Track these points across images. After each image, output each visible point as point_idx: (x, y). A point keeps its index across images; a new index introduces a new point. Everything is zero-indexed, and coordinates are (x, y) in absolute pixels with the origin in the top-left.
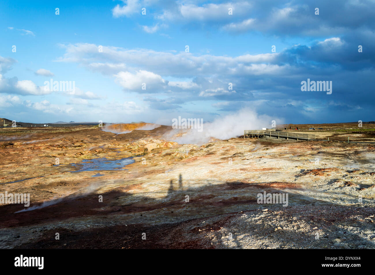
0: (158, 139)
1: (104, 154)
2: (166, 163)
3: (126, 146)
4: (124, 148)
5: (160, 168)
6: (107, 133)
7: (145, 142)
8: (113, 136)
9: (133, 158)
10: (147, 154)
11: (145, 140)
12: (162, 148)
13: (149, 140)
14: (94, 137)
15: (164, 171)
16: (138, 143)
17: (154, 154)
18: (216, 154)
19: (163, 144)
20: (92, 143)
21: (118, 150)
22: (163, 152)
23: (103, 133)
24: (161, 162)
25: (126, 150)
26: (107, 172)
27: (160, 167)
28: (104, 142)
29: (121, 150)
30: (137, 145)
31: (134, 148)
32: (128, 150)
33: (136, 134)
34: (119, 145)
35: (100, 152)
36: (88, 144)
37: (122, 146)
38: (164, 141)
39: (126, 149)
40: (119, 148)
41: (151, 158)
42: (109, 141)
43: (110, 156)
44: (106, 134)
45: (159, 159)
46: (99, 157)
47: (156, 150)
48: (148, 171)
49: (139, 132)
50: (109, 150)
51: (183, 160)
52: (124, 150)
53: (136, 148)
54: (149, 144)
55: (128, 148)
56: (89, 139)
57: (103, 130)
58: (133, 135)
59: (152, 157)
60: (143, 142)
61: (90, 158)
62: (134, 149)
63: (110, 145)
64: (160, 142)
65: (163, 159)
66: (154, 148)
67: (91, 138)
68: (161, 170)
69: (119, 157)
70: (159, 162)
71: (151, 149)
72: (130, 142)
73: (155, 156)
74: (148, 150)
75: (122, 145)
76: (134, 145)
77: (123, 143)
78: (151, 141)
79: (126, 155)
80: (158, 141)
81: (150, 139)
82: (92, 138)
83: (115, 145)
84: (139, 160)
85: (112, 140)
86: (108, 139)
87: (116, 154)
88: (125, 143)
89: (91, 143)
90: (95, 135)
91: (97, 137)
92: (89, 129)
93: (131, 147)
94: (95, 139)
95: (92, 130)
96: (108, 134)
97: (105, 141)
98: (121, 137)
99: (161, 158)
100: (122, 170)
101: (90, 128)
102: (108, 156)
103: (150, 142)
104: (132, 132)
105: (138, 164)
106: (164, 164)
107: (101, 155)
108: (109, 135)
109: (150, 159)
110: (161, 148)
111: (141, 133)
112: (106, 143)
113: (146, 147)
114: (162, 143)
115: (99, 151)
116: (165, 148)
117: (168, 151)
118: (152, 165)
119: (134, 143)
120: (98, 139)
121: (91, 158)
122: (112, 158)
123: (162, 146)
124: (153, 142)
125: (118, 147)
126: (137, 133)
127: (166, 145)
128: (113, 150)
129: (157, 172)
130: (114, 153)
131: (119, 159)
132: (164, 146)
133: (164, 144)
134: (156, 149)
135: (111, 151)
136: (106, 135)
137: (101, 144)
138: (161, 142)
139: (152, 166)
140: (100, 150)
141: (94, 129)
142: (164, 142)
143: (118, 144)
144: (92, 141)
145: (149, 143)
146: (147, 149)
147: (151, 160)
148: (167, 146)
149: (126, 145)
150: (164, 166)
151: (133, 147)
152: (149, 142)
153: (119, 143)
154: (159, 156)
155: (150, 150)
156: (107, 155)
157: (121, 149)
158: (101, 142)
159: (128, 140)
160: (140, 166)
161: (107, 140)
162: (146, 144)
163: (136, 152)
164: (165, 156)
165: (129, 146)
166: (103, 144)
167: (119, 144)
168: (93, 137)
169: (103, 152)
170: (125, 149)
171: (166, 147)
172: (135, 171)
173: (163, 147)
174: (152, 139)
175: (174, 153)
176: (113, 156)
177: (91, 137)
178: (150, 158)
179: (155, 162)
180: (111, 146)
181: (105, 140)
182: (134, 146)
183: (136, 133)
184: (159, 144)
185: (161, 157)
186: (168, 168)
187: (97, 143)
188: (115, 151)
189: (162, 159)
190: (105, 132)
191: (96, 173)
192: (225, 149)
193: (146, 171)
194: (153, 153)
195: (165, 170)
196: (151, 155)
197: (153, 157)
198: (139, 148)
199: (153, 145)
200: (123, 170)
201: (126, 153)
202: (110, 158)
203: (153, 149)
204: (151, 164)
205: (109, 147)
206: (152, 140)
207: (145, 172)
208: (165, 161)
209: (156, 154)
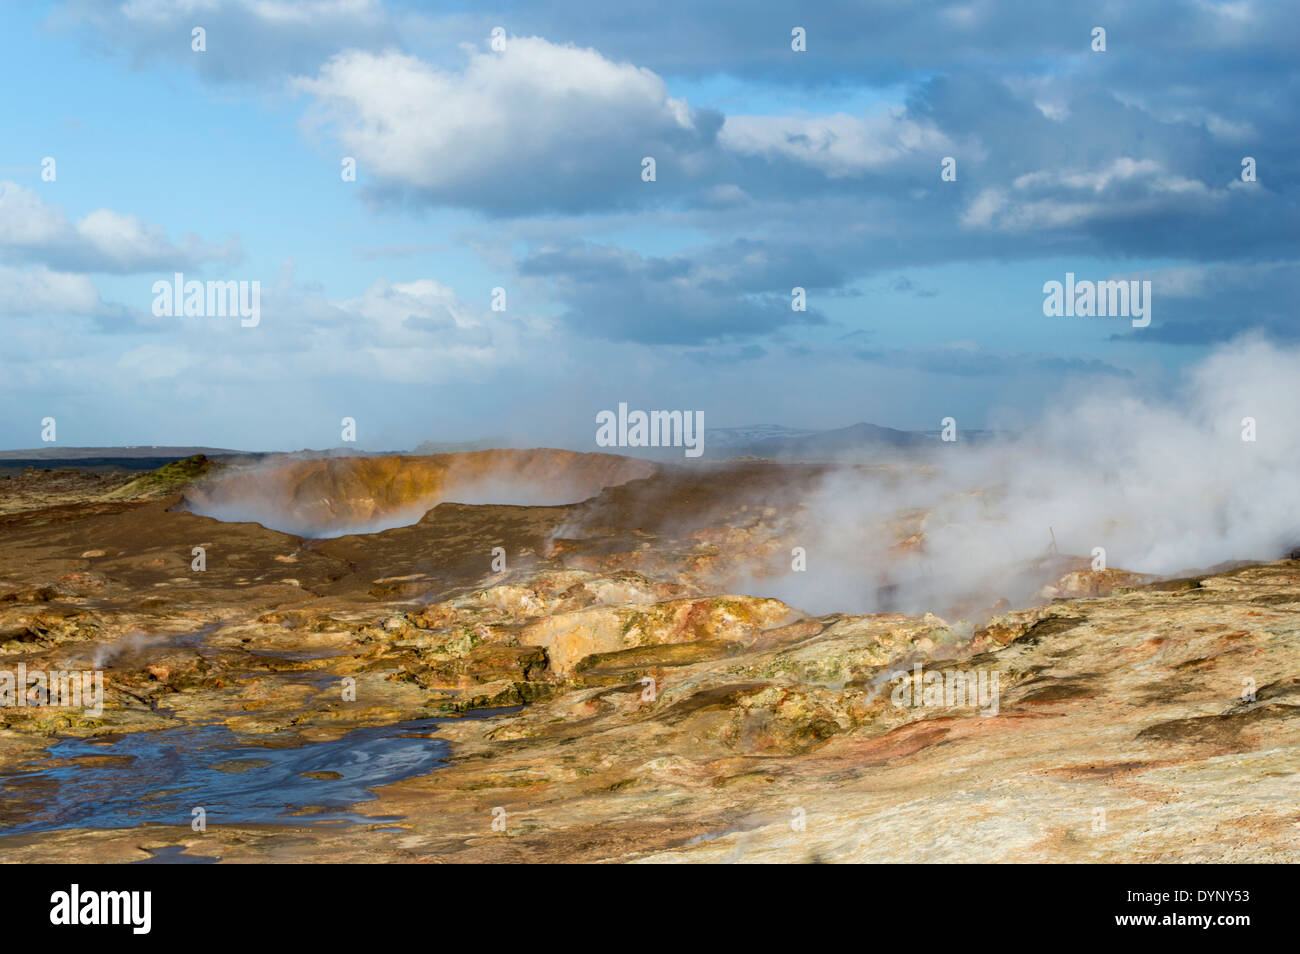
0: (633, 574)
1: (211, 694)
2: (700, 770)
3: (382, 635)
4: (365, 650)
5: (649, 812)
6: (234, 533)
7: (524, 600)
8: (280, 558)
9: (436, 729)
10: (545, 693)
11: (530, 585)
12: (667, 646)
13: (560, 588)
14: (136, 562)
15: (678, 835)
16: (475, 610)
17: (597, 697)
18: (1105, 691)
19: (669, 619)
20: (124, 608)
21: (321, 664)
22: (672, 679)
23: (204, 529)
24: (653, 764)
25: (382, 664)
26: (238, 841)
27: (652, 798)
28: (211, 600)
29: (338, 669)
30: (468, 627)
31: (442, 649)
32: (393, 663)
33: (452, 540)
34: (321, 629)
35: (183, 685)
36: (89, 619)
37: (345, 636)
38: (674, 588)
39: (379, 655)
40: (324, 652)
41: (573, 725)
42: (249, 592)
43: (258, 713)
44: (228, 540)
45: (643, 737)
46: (173, 723)
47: (619, 663)
48: (556, 834)
49: (478, 524)
50: (250, 663)
51: (834, 746)
52: (360, 662)
53: (460, 648)
54: (562, 621)
55: (394, 648)
56: (93, 580)
57: (196, 512)
58: (430, 542)
59: (583, 722)
60: (515, 603)
61: (106, 728)
62: (441, 657)
63: (253, 626)
64: (644, 597)
65: (672, 735)
66: (596, 651)
67: (112, 576)
68: (662, 826)
69: (326, 717)
70: (639, 762)
71: (579, 654)
72: (411, 603)
73: (607, 710)
74: (554, 664)
75: (347, 626)
76: (438, 623)
77: (355, 612)
78: (577, 595)
79: (380, 703)
80: (633, 591)
81: (564, 578)
82: (122, 568)
83: (295, 624)
84: (485, 748)
85: (274, 586)
86: (242, 581)
87: (307, 698)
88: (374, 610)
89: (110, 609)
90: (137, 549)
91: (156, 562)
92: (93, 500)
93: (420, 643)
94: (144, 579)
95: (119, 507)
96: (237, 540)
97: (217, 593)
98: (337, 563)
99: (657, 728)
100: (351, 823)
101: (104, 498)
102: (245, 712)
103: (570, 602)
104: (424, 520)
105: (471, 776)
106: (685, 781)
107: (191, 705)
108: (247, 548)
109: (570, 740)
110: (652, 648)
111: (498, 528)
112: (226, 614)
113: (533, 638)
114: (660, 605)
115: (171, 676)
116: (690, 650)
117: (713, 672)
118: (589, 787)
119: (443, 606)
120: (163, 576)
121: (116, 729)
122: (270, 728)
123: (662, 635)
124: (590, 601)
125: (316, 639)
126: (463, 531)
127: (696, 625)
128: (280, 663)
129: (628, 839)
130: (292, 688)
131: (324, 736)
132: (677, 632)
133: (680, 613)
134: (614, 654)
135: (263, 675)
136: (222, 546)
137: (186, 623)
138: (651, 598)
139: (587, 794)
140: (184, 661)
141: (136, 505)
142: (681, 601)
143: (319, 618)
144: (123, 592)
145: (558, 612)
146: (547, 661)
147: (580, 743)
148: (701, 631)
149: (382, 626)
150: (678, 794)
151: (436, 644)
152: (558, 602)
153: (323, 610)
154: (645, 713)
155: (568, 667)
156: (234, 706)
157: (344, 654)
158: (188, 599)
159: (397, 586)
160: (486, 792)
161: (229, 584)
162: (533, 621)
163: (456, 683)
164: (684, 709)
165: (401, 637)
166: (201, 622)
167: (326, 618)
168: (128, 567)
169: (203, 682)
170: (369, 657)
171: (691, 637)
172: (452, 835)
173: (673, 642)
174: (579, 574)
175: (762, 687)
176: (282, 714)
177: (110, 565)
178: (570, 732)
179: (606, 764)
180: (266, 631)
181: (213, 586)
182: (437, 630)
183: (457, 532)
184: (638, 619)
185: (660, 718)
186: (715, 808)
187: (160, 610)
188: (295, 677)
189: (661, 740)
190: (215, 522)
191: (155, 845)
192: (1180, 655)
193: (536, 835)
194: (592, 691)
195: (687, 826)
196: (574, 705)
197: (590, 720)
198: (482, 651)
199: (595, 628)
200: (355, 824)
201: (375, 686)
202: (253, 726)
203: (593, 659)
204: (573, 775)
205: (246, 641)
206: (580, 585)
207: (528, 844)
208: (688, 753)
209: (615, 699)
